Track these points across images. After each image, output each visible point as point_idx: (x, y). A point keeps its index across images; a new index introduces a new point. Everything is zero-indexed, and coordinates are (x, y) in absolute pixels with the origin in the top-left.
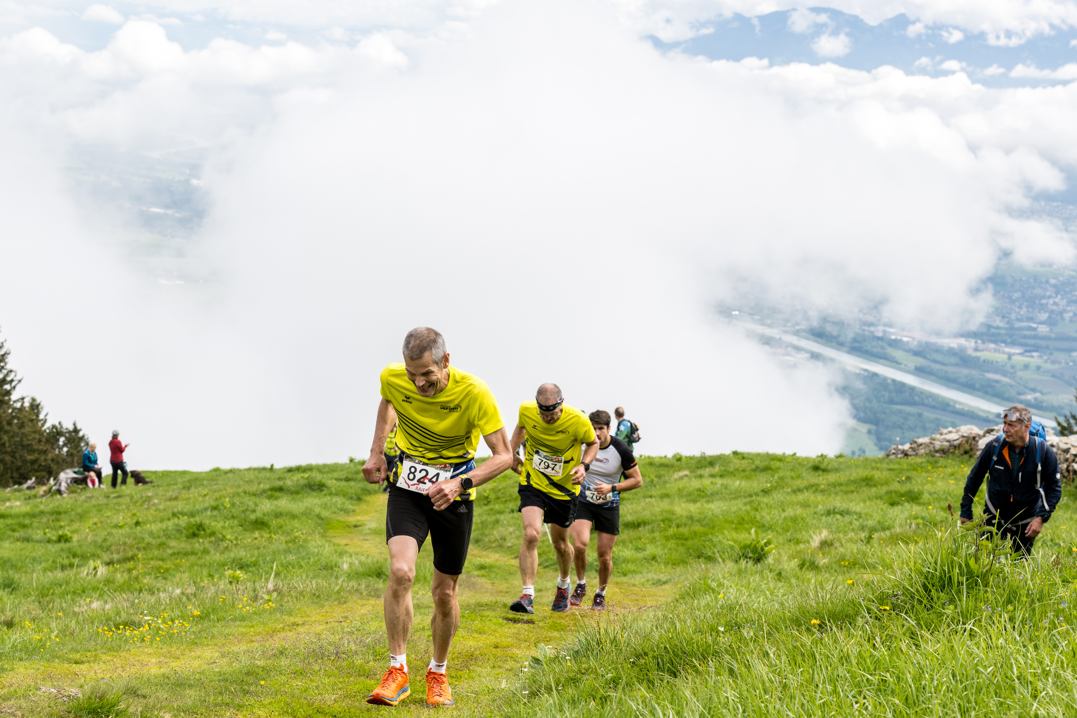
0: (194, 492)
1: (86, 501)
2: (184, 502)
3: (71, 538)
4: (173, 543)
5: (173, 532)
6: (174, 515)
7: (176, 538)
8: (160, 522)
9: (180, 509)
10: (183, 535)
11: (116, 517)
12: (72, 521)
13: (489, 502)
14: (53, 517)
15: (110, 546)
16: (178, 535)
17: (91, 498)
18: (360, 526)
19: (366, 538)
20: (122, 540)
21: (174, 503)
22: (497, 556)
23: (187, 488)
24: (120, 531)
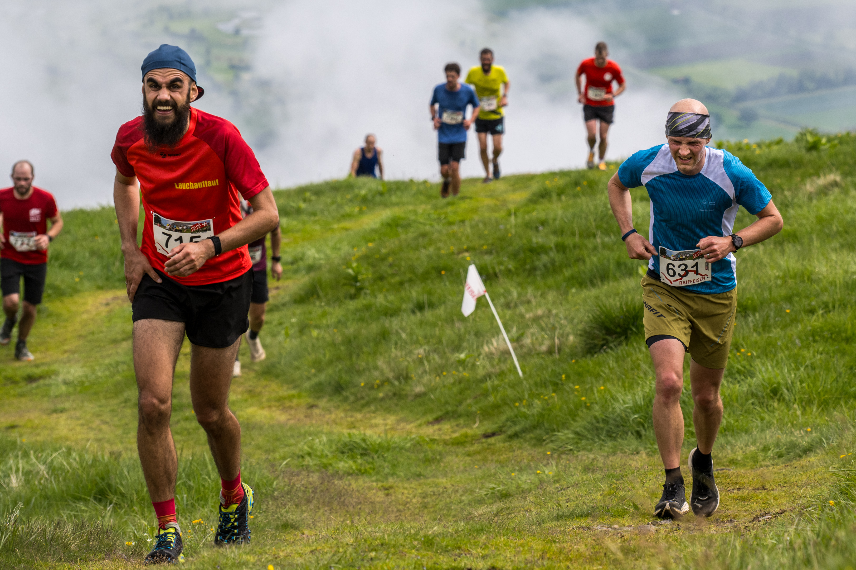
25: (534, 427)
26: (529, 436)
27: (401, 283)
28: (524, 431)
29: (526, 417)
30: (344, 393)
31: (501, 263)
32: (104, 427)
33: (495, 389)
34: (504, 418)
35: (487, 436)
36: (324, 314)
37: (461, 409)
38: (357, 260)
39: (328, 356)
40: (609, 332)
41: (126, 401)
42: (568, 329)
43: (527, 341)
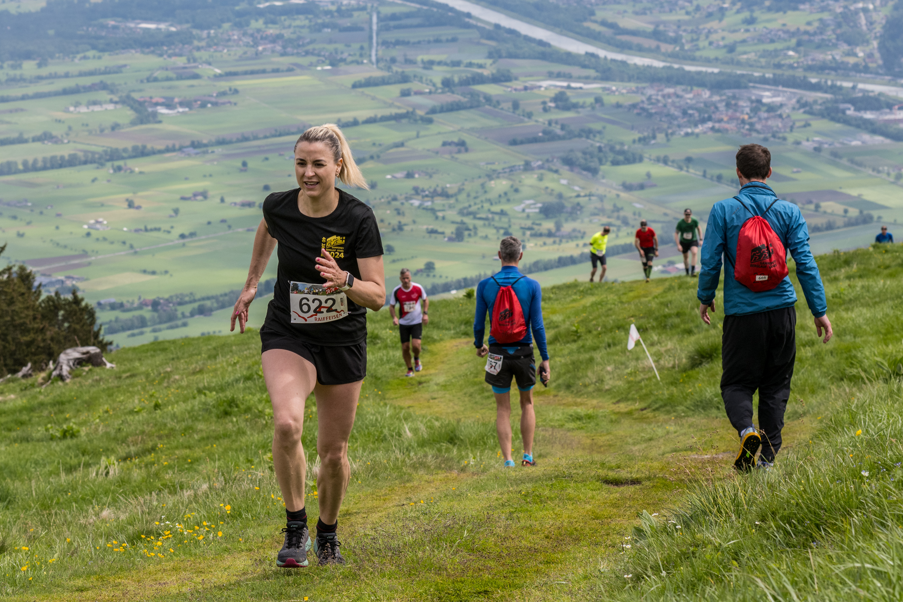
0: (221, 361)
1: (92, 386)
2: (211, 375)
3: (78, 432)
4: (201, 426)
5: (201, 413)
6: (200, 391)
7: (205, 420)
8: (184, 402)
9: (206, 384)
10: (213, 415)
11: (131, 400)
12: (78, 411)
13: (579, 337)
14: (56, 409)
15: (126, 437)
16: (206, 416)
17: (98, 381)
18: (425, 382)
19: (435, 396)
20: (140, 428)
21: (198, 376)
22: (595, 402)
23: (213, 357)
24: (137, 417)
25: (665, 405)
26: (664, 409)
27: (600, 334)
28: (661, 407)
29: (662, 400)
30: (572, 389)
31: (649, 323)
32: (456, 407)
33: (646, 386)
34: (650, 401)
35: (642, 410)
36: (561, 350)
37: (630, 396)
38: (578, 323)
39: (563, 371)
40: (703, 357)
41: (465, 394)
42: (683, 356)
43: (662, 362)
